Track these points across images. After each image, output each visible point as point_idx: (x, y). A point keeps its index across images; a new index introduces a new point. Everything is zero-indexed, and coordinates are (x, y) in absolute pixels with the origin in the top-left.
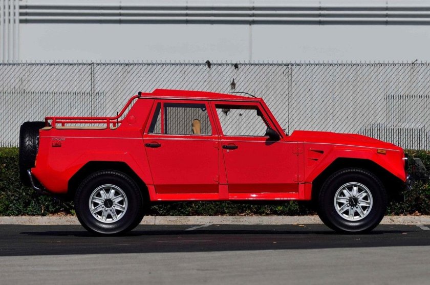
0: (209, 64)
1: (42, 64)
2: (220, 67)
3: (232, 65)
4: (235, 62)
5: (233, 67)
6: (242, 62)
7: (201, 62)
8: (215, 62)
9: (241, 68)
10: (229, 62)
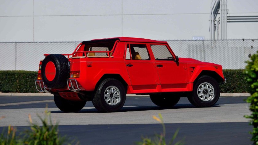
0: (243, 40)
1: (186, 41)
2: (247, 41)
3: (251, 40)
4: (252, 39)
5: (252, 41)
6: (255, 39)
7: (240, 39)
8: (246, 39)
9: (255, 41)
10: (250, 39)
